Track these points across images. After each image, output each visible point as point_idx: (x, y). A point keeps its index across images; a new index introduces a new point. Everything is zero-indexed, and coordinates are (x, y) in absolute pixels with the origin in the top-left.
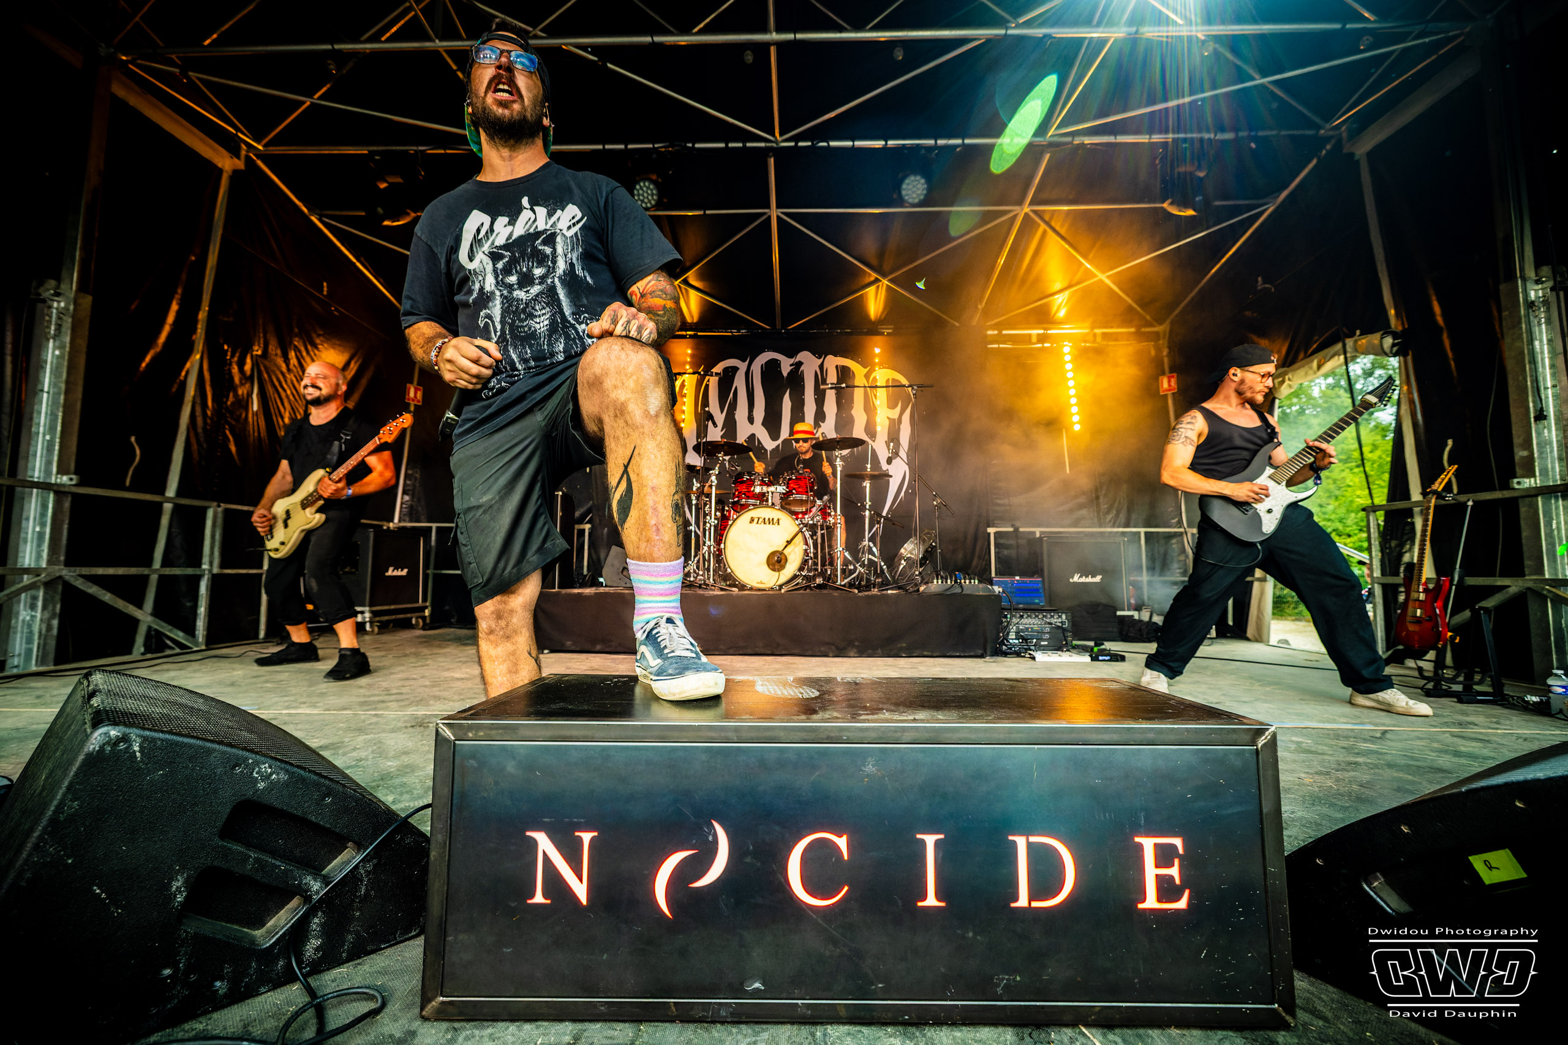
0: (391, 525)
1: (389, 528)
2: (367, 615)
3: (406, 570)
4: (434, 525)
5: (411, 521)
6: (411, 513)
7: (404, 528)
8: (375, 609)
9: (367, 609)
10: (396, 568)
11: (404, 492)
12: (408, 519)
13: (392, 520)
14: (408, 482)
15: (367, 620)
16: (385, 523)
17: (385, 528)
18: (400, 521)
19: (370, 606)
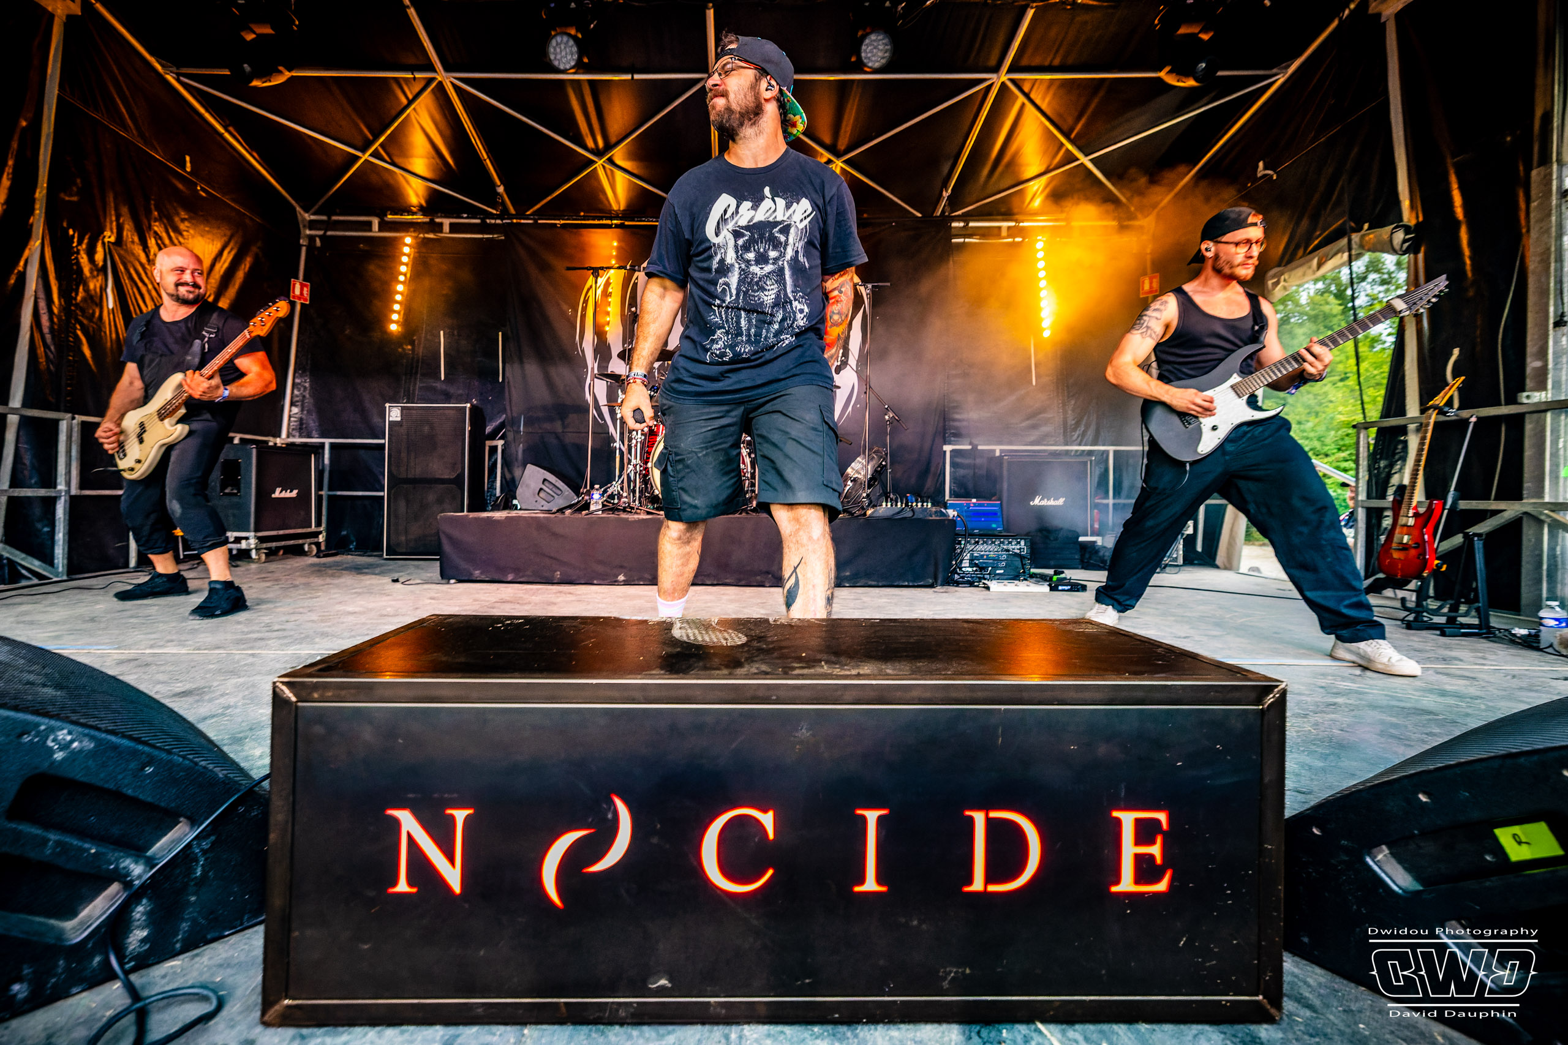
0: (278, 441)
1: (276, 444)
2: (253, 542)
3: (295, 492)
4: (327, 442)
5: (301, 436)
6: (302, 428)
7: (293, 444)
8: (260, 534)
9: (252, 534)
10: (284, 489)
11: (292, 404)
12: (297, 434)
13: (279, 436)
14: (296, 392)
15: (253, 546)
16: (271, 439)
17: (271, 444)
18: (288, 437)
19: (256, 530)
